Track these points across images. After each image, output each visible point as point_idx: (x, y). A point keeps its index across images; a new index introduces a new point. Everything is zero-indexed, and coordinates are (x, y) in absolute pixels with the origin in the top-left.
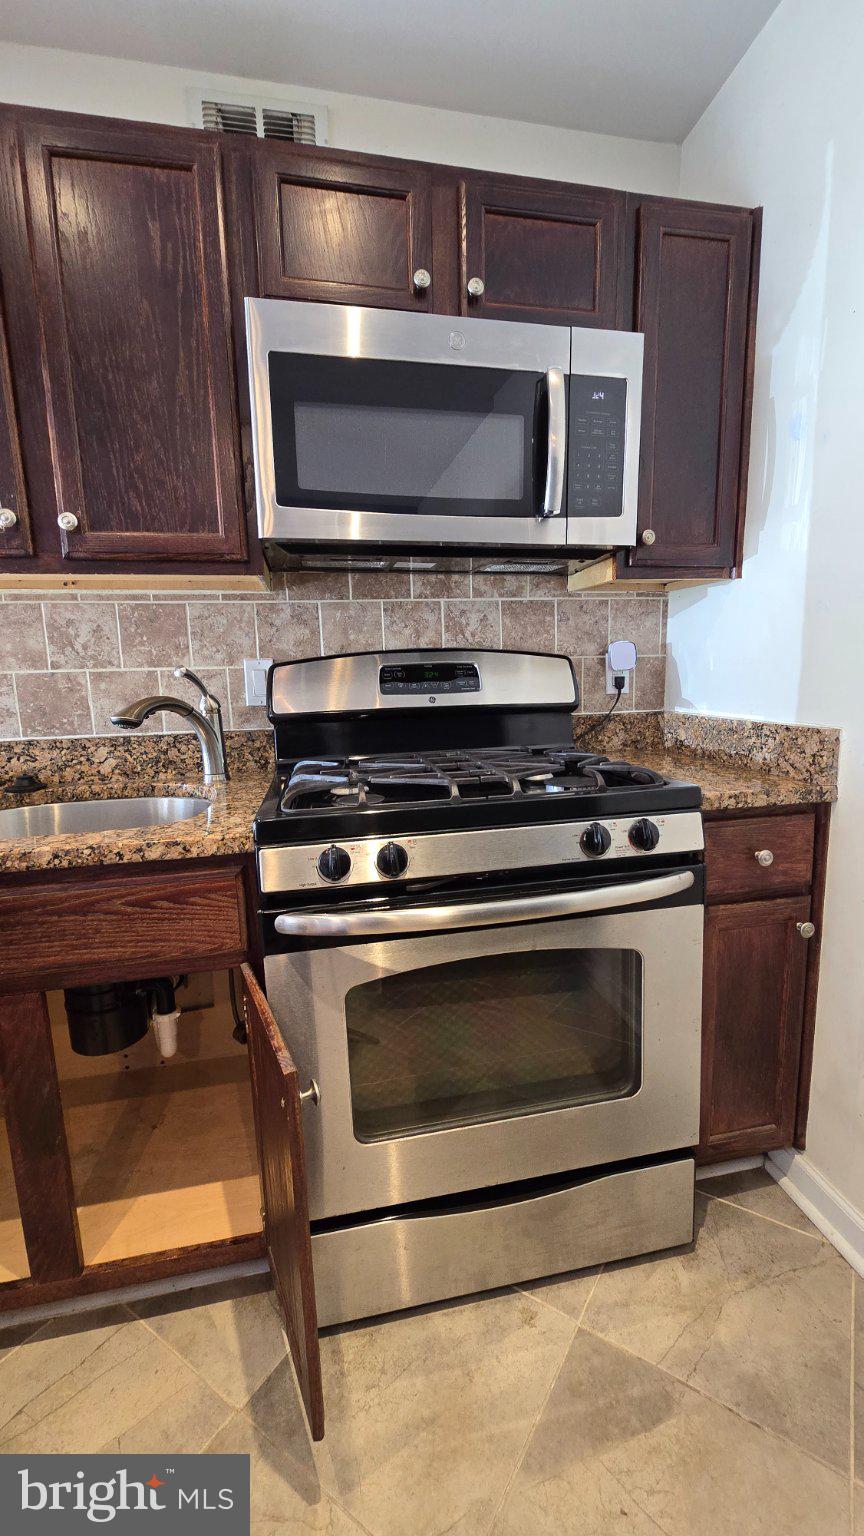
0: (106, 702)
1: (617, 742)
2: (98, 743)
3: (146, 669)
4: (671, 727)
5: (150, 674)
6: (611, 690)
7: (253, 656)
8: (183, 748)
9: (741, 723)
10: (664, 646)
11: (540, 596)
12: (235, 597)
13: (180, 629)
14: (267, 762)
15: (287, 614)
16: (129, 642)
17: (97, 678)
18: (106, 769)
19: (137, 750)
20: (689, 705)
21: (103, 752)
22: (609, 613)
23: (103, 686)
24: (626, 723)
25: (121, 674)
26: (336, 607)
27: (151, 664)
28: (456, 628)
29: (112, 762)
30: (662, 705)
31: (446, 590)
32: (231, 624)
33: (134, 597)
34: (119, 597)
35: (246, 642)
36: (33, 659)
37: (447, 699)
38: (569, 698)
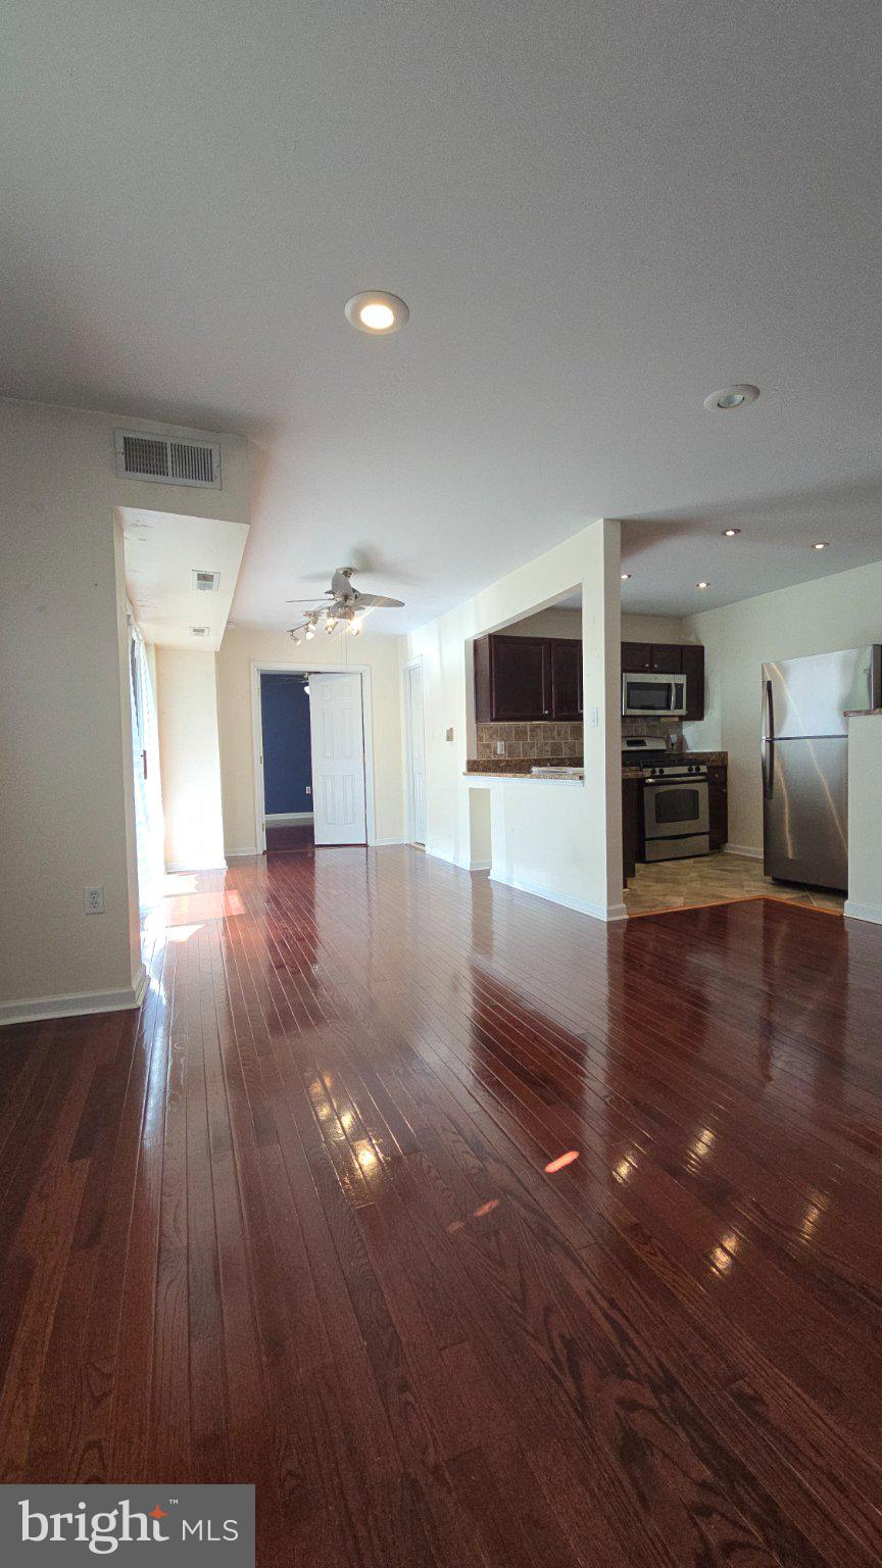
6: (670, 746)
9: (707, 752)
10: (683, 734)
11: (653, 723)
20: (692, 749)
22: (669, 727)
24: (675, 752)
30: (681, 749)
36: (554, 738)
37: (641, 748)
38: (665, 748)
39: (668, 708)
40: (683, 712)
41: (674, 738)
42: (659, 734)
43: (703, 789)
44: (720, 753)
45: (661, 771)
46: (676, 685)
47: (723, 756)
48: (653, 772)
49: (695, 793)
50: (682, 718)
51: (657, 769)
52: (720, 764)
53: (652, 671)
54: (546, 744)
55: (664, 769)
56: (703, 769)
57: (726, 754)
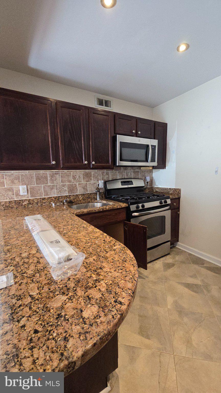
0: (80, 188)
1: (147, 191)
2: (80, 195)
3: (86, 182)
4: (155, 189)
5: (86, 183)
6: (146, 184)
7: (101, 180)
8: (92, 195)
9: (167, 188)
10: (152, 177)
11: (138, 170)
12: (99, 171)
13: (91, 176)
14: (103, 197)
15: (105, 173)
16: (84, 178)
17: (79, 184)
18: (81, 199)
19: (85, 196)
20: (157, 186)
21: (80, 196)
22: (146, 172)
23: (80, 185)
24: (149, 188)
25: (82, 183)
26: (112, 172)
27: (87, 182)
28: (127, 175)
29: (82, 198)
30: (152, 186)
31: (126, 170)
32: (98, 175)
33: (85, 171)
34: (83, 171)
35: (100, 178)
36: (70, 181)
37: (130, 186)
38: (144, 185)
39: (147, 161)
40: (155, 164)
41: (148, 179)
42: (140, 176)
43: (167, 214)
44: (175, 190)
45: (143, 206)
46: (152, 146)
47: (177, 192)
48: (138, 207)
49: (163, 218)
50: (154, 167)
51: (140, 205)
52: (177, 197)
53: (137, 135)
54: (64, 186)
55: (145, 204)
56: (169, 201)
57: (180, 190)
